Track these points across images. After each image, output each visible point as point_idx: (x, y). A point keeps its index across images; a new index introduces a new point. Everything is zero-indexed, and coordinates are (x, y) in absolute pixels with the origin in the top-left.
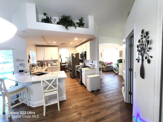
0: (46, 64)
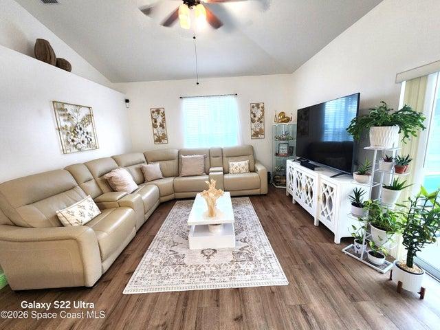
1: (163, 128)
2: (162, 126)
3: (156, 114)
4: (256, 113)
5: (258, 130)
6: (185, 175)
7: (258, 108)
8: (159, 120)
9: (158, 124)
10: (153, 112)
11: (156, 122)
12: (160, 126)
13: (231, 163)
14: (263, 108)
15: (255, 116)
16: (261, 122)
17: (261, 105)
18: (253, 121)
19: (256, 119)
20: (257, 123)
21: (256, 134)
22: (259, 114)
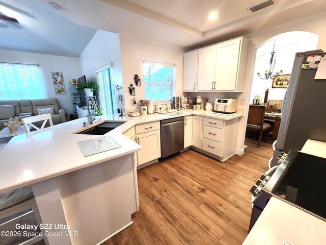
0: (200, 104)
4: (56, 79)
5: (60, 89)
7: (58, 75)
13: (39, 110)
16: (62, 84)
17: (61, 74)
18: (55, 83)
19: (58, 82)
20: (58, 85)
21: (59, 92)
22: (59, 79)
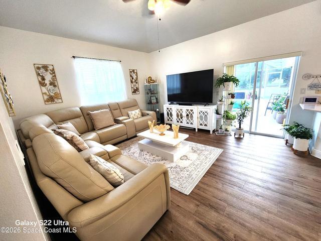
1: (55, 86)
2: (52, 84)
3: (42, 70)
4: (133, 77)
5: (135, 88)
6: (101, 127)
7: (134, 73)
8: (48, 78)
9: (47, 82)
10: (39, 68)
11: (43, 79)
12: (51, 84)
14: (136, 73)
15: (133, 79)
16: (136, 83)
18: (132, 82)
19: (134, 81)
20: (134, 83)
21: (135, 91)
22: (135, 77)
